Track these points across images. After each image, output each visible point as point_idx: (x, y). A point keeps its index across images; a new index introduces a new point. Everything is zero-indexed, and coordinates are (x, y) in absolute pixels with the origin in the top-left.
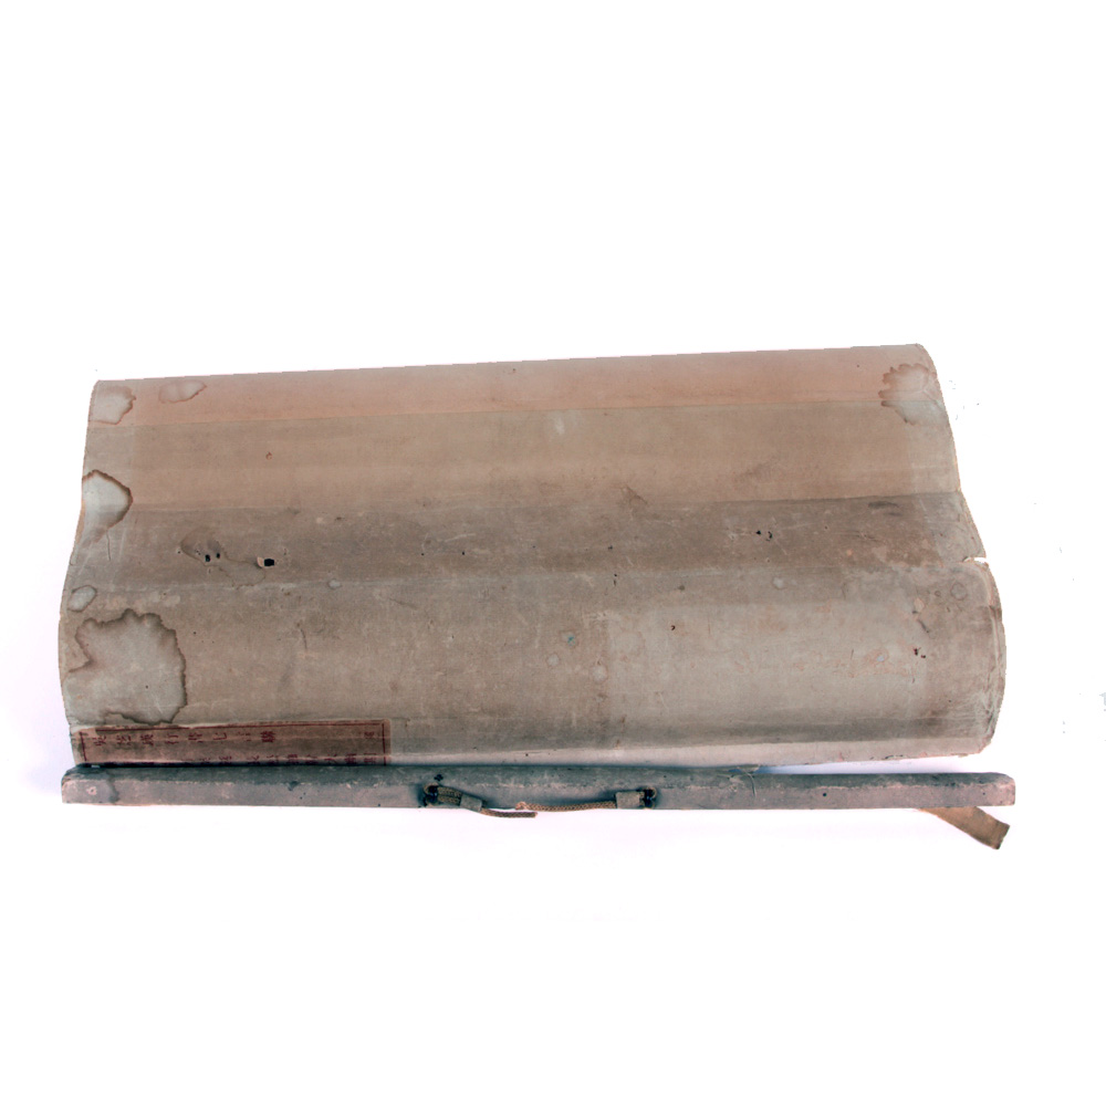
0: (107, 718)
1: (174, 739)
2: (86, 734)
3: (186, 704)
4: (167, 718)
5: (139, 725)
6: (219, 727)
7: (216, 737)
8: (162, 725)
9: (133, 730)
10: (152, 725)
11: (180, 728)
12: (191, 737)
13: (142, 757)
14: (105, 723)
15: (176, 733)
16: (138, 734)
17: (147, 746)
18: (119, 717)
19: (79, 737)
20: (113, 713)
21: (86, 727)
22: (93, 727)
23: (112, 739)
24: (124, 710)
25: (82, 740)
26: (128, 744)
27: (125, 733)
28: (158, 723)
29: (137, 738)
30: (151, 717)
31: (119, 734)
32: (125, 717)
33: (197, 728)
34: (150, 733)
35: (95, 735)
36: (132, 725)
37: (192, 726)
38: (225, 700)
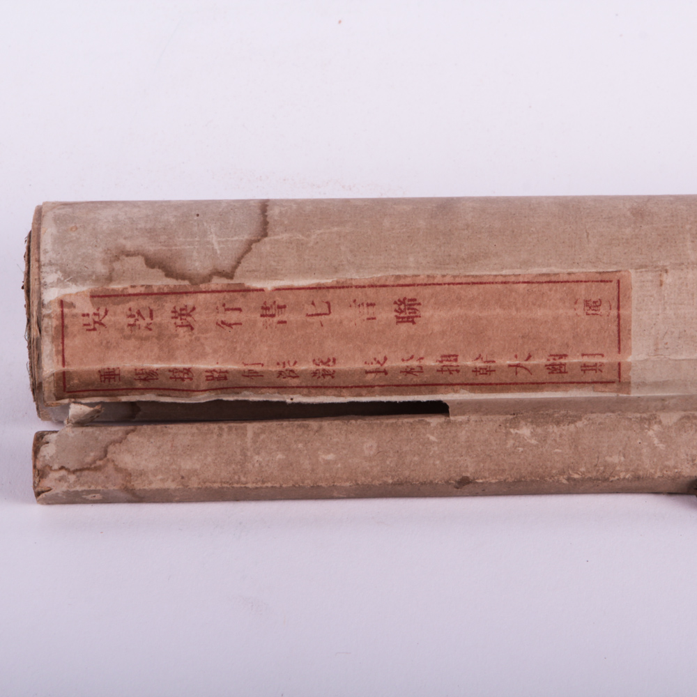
0: (117, 265)
1: (233, 317)
2: (72, 305)
3: (265, 235)
4: (226, 264)
5: (172, 282)
6: (319, 288)
7: (311, 310)
8: (217, 283)
9: (162, 294)
10: (196, 283)
11: (248, 290)
12: (266, 310)
13: (171, 357)
14: (110, 279)
15: (240, 301)
16: (169, 304)
17: (181, 331)
18: (138, 262)
19: (59, 310)
20: (128, 254)
21: (73, 289)
22: (85, 288)
23: (118, 316)
24: (151, 248)
25: (63, 316)
26: (148, 328)
27: (144, 303)
28: (208, 279)
29: (164, 317)
30: (198, 264)
31: (132, 304)
32: (151, 263)
33: (278, 289)
34: (189, 301)
35: (86, 307)
36: (160, 281)
37: (269, 285)
38: (336, 229)
